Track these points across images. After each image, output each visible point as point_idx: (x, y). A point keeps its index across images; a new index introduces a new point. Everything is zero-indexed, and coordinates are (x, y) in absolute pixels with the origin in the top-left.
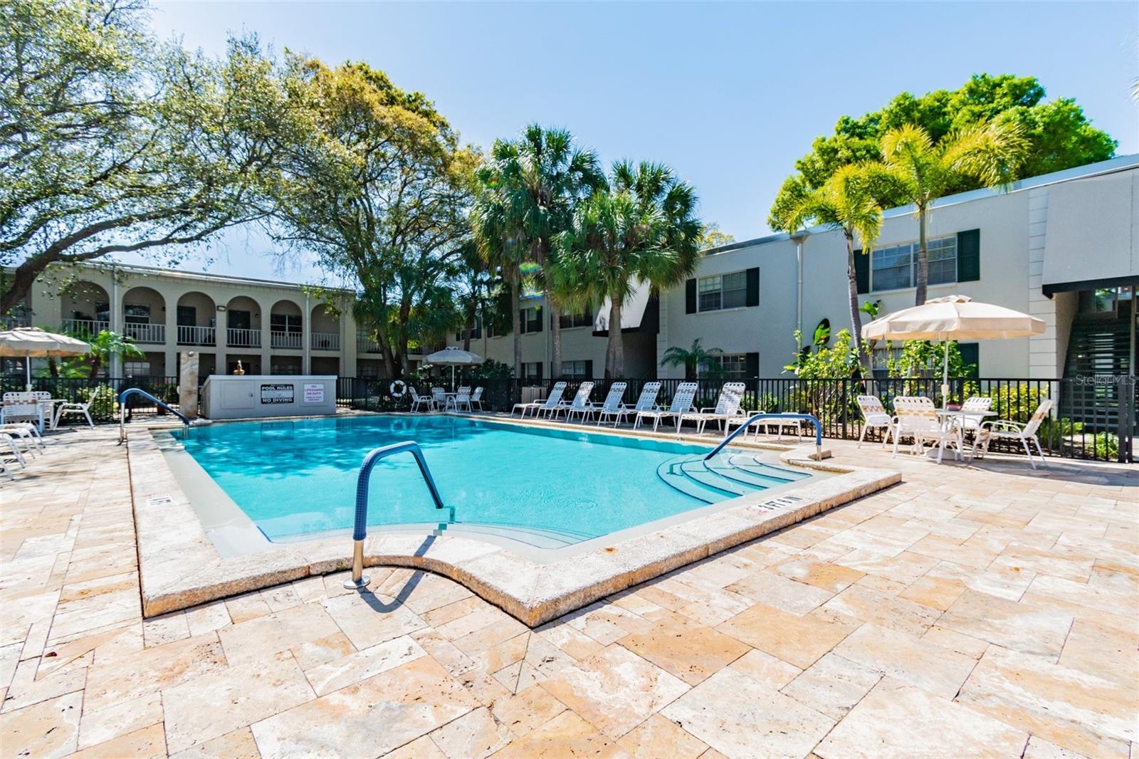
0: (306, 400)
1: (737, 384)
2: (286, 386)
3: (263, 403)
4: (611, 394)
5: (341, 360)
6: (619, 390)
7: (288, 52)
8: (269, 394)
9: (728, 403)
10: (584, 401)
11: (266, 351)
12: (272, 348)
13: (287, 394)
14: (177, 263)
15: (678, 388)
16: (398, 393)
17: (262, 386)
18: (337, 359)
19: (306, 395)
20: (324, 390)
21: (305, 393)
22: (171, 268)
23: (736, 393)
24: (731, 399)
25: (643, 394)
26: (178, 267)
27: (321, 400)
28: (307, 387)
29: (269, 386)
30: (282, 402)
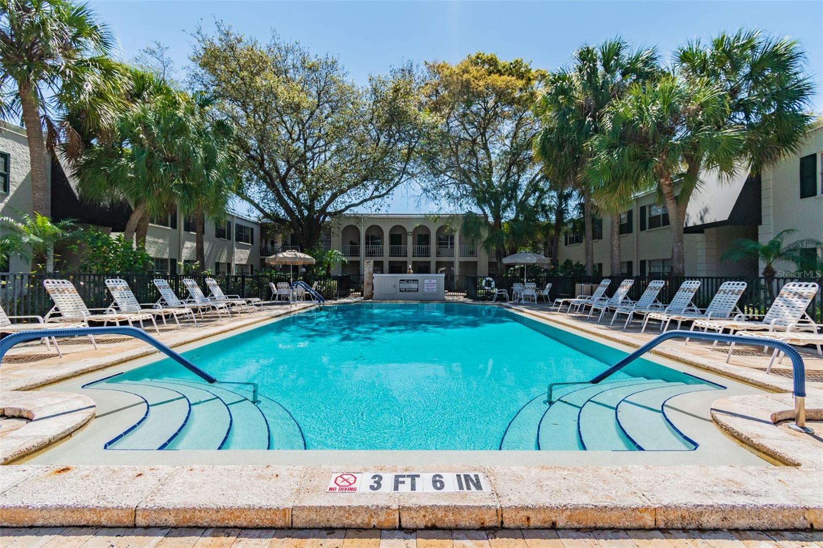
0: (426, 290)
1: (804, 284)
2: (414, 280)
3: (401, 291)
4: (647, 292)
5: (478, 263)
6: (655, 288)
7: (426, 63)
8: (405, 286)
9: (786, 311)
10: (621, 298)
11: (433, 259)
12: (437, 256)
13: (414, 286)
14: (379, 210)
15: (721, 288)
16: (489, 287)
17: (401, 280)
18: (476, 263)
19: (425, 287)
20: (437, 284)
21: (425, 285)
22: (377, 213)
23: (800, 296)
24: (789, 305)
25: (678, 294)
26: (380, 212)
27: (435, 290)
28: (426, 281)
29: (404, 280)
30: (413, 291)
